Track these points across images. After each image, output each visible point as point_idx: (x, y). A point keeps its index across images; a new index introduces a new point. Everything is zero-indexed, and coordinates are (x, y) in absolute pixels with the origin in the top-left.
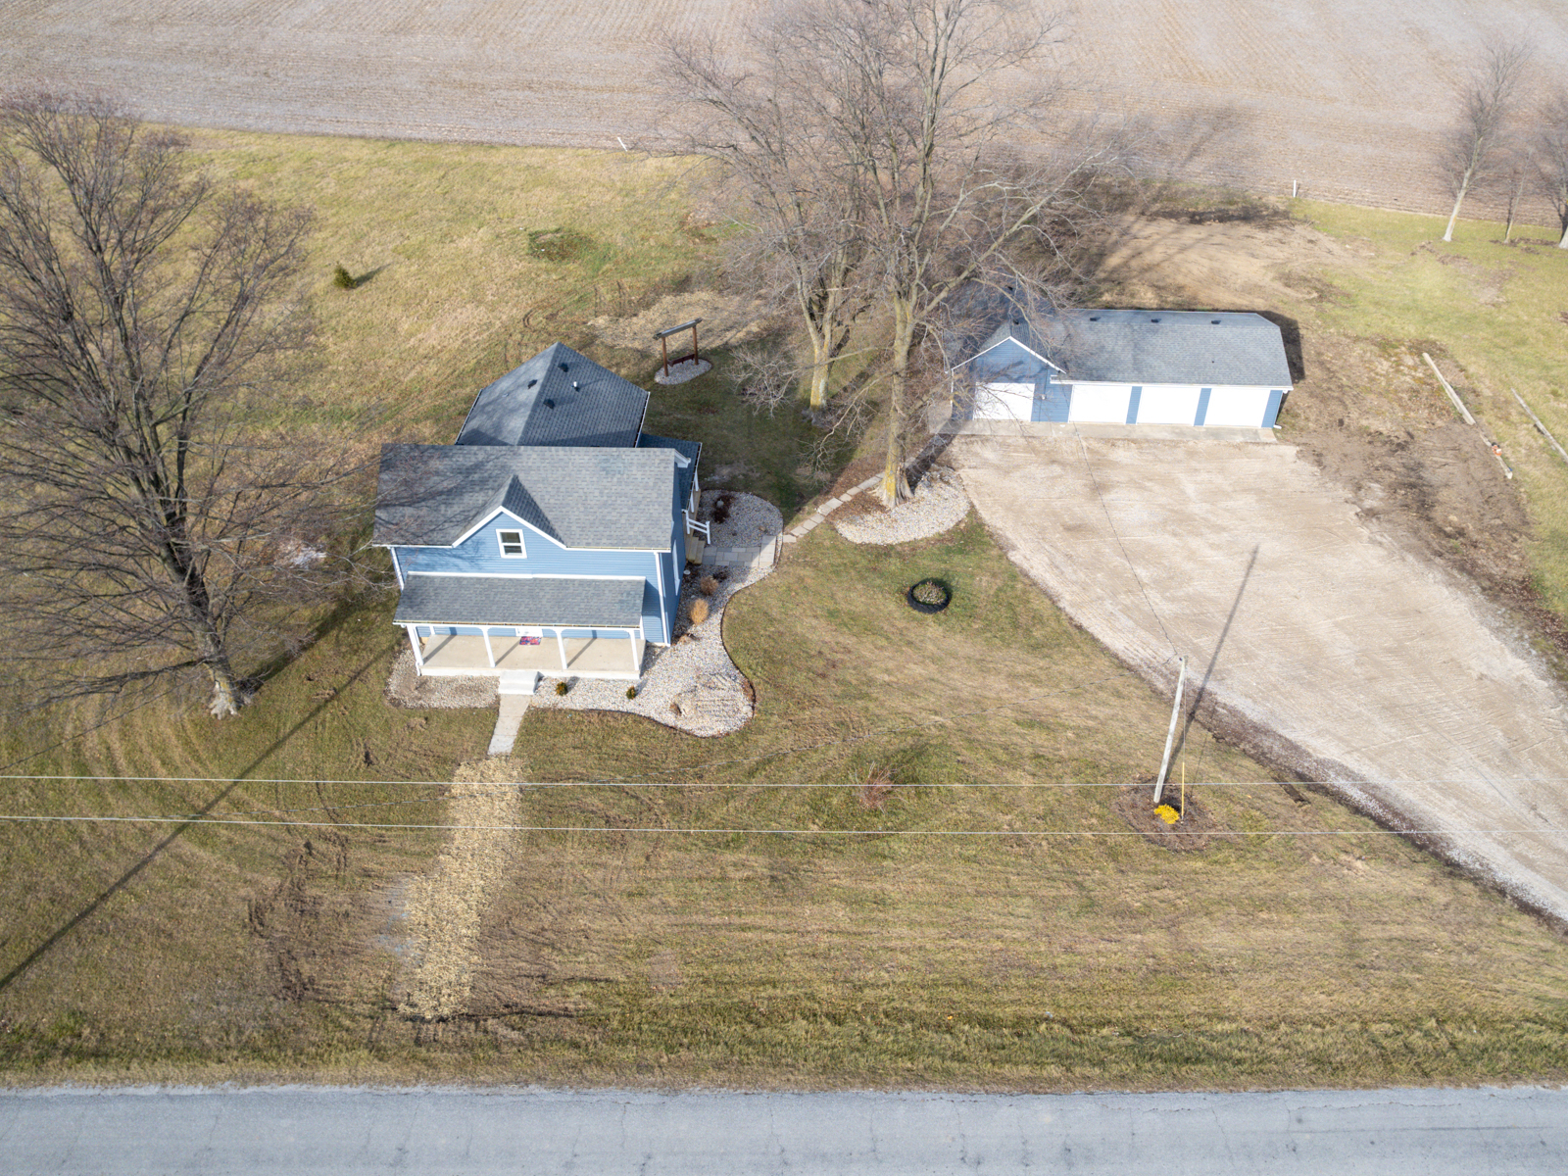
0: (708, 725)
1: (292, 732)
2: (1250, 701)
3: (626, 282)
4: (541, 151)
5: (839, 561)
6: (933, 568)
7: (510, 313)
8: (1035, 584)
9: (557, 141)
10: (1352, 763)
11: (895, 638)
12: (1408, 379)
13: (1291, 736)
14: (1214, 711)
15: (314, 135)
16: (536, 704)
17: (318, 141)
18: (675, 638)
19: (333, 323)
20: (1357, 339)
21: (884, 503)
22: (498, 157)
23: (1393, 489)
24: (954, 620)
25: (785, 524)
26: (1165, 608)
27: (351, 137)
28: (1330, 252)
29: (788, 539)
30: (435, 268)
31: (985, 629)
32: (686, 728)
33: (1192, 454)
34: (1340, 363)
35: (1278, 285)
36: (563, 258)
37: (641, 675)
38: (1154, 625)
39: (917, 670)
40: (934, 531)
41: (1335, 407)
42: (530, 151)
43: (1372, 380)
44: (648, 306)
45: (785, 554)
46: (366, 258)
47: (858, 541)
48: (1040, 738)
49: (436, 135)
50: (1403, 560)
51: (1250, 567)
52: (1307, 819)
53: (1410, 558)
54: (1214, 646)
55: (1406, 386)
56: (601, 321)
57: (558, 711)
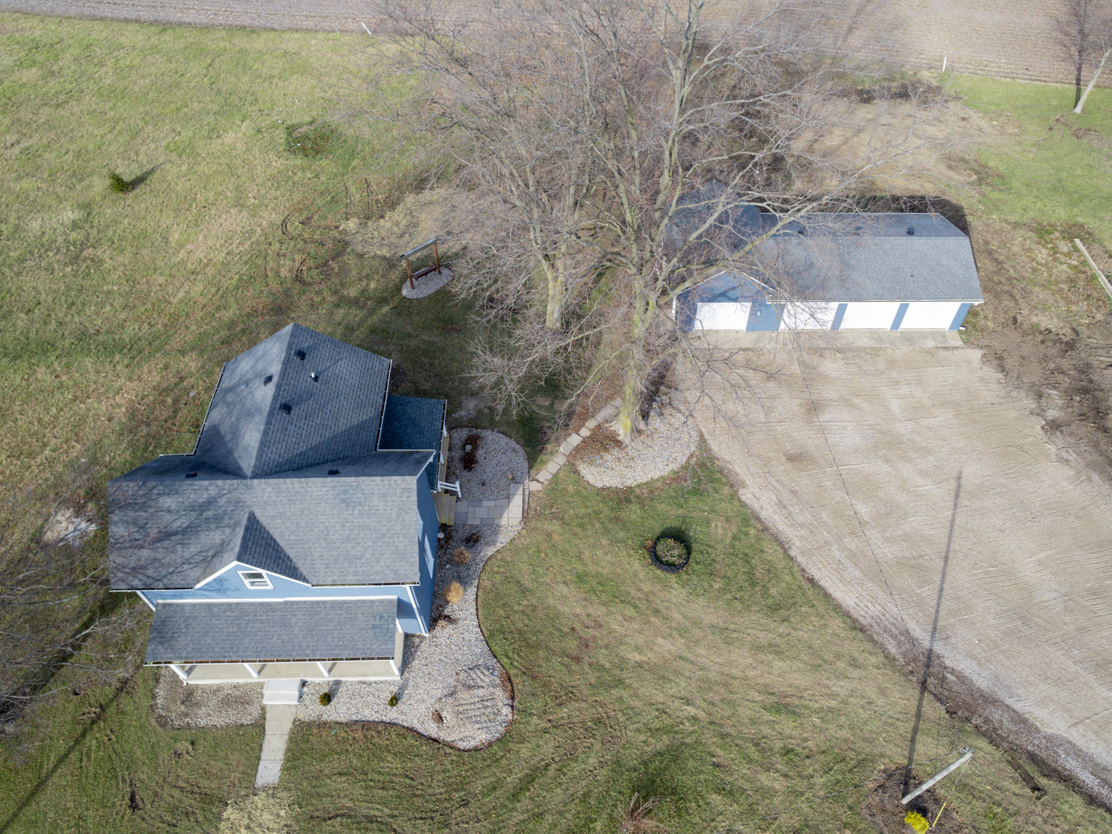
0: (471, 735)
1: (56, 767)
2: (975, 663)
3: (372, 178)
4: (297, 35)
5: (583, 511)
6: (670, 515)
7: (270, 217)
8: (766, 529)
9: (310, 24)
10: (1076, 736)
11: (643, 606)
12: (1065, 267)
13: (1018, 706)
14: (944, 679)
15: (93, 18)
16: (301, 717)
17: (98, 26)
18: (432, 623)
19: (110, 232)
20: (1016, 225)
21: (620, 438)
22: (259, 43)
23: (1069, 394)
24: (695, 580)
25: (531, 467)
26: (887, 552)
27: (127, 21)
28: (980, 130)
29: (534, 486)
30: (203, 168)
31: (725, 590)
32: (449, 739)
33: (892, 363)
34: (1004, 252)
35: (943, 168)
36: (317, 153)
37: (402, 674)
38: (878, 574)
39: (665, 646)
40: (669, 468)
41: (1007, 303)
42: (286, 36)
43: (1034, 270)
44: (393, 206)
45: (533, 505)
46: (142, 157)
47: (600, 486)
48: (788, 726)
49: (203, 19)
50: (1090, 480)
51: (957, 496)
52: (1047, 812)
53: (1096, 477)
54: (935, 596)
55: (1064, 276)
56: (352, 225)
57: (323, 725)
